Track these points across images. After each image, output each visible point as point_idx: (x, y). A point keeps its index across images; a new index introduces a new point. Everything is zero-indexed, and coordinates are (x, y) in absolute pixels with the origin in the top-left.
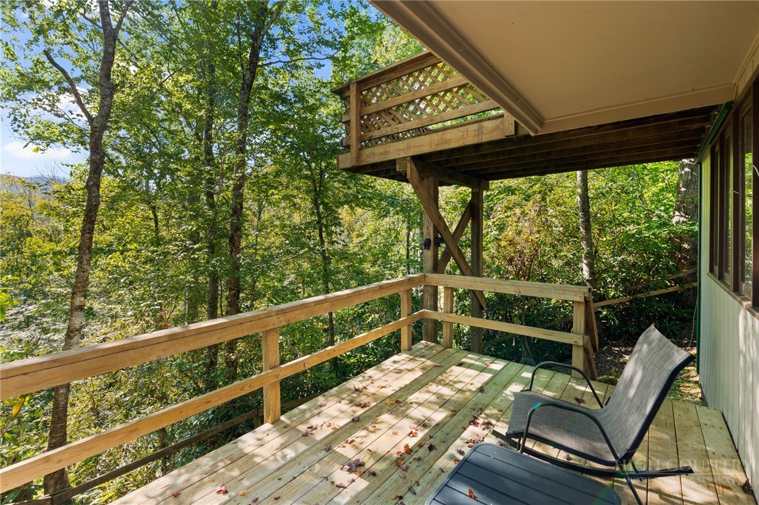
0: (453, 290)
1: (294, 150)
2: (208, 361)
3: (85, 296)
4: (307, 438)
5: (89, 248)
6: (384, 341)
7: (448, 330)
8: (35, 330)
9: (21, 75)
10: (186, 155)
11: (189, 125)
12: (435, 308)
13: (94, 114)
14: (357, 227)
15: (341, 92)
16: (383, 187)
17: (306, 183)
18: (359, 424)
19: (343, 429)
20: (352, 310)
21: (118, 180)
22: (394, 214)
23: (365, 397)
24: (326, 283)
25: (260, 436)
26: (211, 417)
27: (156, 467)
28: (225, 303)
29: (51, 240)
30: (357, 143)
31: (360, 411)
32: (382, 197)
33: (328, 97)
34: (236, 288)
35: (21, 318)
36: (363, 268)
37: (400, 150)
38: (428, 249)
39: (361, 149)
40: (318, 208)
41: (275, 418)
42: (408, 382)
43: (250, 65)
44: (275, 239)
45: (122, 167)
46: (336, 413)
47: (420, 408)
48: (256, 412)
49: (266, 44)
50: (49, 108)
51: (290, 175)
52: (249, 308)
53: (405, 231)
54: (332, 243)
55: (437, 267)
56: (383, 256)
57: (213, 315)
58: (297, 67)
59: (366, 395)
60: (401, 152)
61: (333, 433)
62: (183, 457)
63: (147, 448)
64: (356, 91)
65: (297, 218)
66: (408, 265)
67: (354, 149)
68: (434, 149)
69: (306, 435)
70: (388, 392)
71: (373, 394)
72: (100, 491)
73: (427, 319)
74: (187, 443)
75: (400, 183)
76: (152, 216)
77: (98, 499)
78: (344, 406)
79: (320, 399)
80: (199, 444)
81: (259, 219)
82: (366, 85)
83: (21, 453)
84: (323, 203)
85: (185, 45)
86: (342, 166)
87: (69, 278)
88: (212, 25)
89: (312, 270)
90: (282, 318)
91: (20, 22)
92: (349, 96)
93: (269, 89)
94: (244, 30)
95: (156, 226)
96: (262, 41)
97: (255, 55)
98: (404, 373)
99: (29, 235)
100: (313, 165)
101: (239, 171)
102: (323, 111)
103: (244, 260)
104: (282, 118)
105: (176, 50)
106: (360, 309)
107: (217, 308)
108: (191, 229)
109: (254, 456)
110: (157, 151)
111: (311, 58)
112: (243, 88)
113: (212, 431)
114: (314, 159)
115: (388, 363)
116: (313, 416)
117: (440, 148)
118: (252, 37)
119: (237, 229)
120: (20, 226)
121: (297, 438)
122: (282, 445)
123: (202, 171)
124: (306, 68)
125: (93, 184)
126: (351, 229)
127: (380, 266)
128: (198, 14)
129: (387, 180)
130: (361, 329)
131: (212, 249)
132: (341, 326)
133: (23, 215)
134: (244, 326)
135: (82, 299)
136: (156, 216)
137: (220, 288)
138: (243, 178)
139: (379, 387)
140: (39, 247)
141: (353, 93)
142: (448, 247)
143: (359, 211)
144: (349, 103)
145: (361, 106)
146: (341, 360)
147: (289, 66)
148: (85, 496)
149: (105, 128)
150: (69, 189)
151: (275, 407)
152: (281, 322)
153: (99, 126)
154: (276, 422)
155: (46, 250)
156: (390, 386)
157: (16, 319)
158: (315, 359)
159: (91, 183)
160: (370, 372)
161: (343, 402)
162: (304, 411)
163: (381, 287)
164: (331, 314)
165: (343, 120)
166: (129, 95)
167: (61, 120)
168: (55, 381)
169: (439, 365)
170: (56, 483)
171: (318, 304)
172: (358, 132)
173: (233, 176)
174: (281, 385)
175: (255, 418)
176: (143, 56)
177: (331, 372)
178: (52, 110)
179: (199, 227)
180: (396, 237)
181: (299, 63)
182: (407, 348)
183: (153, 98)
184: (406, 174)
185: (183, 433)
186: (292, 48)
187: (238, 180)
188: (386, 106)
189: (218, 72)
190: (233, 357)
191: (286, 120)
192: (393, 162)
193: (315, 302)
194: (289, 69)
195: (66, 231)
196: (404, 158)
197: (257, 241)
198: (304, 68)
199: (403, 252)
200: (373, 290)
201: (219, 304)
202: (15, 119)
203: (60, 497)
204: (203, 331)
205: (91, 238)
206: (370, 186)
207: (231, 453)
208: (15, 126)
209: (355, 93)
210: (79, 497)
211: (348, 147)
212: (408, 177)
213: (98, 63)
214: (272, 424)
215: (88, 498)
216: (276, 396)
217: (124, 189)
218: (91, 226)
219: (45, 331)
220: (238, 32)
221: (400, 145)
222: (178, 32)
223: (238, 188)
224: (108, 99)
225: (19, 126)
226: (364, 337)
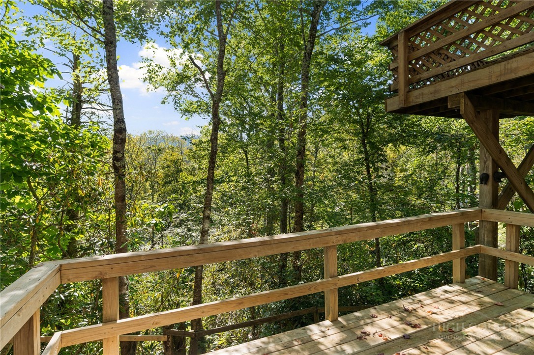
0: (519, 228)
1: (345, 99)
2: (281, 263)
3: (210, 210)
4: (362, 341)
5: (212, 179)
6: (431, 270)
7: (512, 269)
8: (184, 229)
9: (178, 75)
10: (265, 113)
11: (267, 91)
12: (495, 244)
13: (214, 92)
14: (401, 162)
15: (389, 43)
16: (428, 125)
17: (354, 126)
18: (409, 342)
19: (395, 342)
20: (397, 237)
21: (225, 134)
22: (441, 150)
23: (415, 318)
24: (373, 211)
25: (323, 329)
26: (283, 305)
27: (249, 331)
28: (293, 221)
29: (191, 174)
30: (405, 87)
31: (411, 331)
32: (427, 134)
33: (373, 50)
34: (301, 210)
35: (178, 220)
36: (409, 200)
37: (453, 87)
38: (486, 183)
39: (409, 91)
40: (365, 147)
41: (334, 317)
42: (462, 314)
43: (310, 37)
44: (328, 175)
45: (228, 126)
46: (387, 327)
47: (477, 342)
48: (316, 309)
49: (322, 18)
50: (190, 93)
51: (341, 121)
52: (310, 227)
53: (454, 166)
54: (379, 177)
55: (497, 203)
56: (429, 189)
57: (284, 231)
58: (346, 31)
59: (417, 317)
60: (454, 88)
61: (384, 343)
62: (266, 329)
63: (243, 316)
64: (404, 39)
65: (346, 156)
66: (458, 199)
67: (402, 92)
68: (494, 80)
69: (360, 338)
70: (441, 318)
71: (424, 317)
72: (218, 336)
73: (484, 255)
74: (268, 320)
75: (447, 119)
76: (244, 157)
77: (217, 342)
78: (394, 321)
79: (372, 311)
80: (276, 323)
81: (316, 158)
82: (415, 31)
83: (180, 301)
84: (369, 142)
85: (264, 34)
86: (390, 109)
87: (200, 198)
88: (283, 14)
89: (360, 199)
90: (340, 238)
91: (177, 44)
92: (397, 45)
93: (324, 53)
94: (305, 11)
95: (248, 165)
96: (319, 16)
97: (314, 29)
98: (458, 304)
99: (181, 171)
100: (361, 111)
101: (303, 121)
102: (370, 63)
103: (307, 189)
104: (333, 75)
105: (259, 39)
106: (404, 237)
107: (287, 225)
108: (271, 166)
109: (319, 343)
110: (247, 112)
111: (359, 20)
112: (305, 56)
113: (284, 315)
114: (362, 106)
115: (439, 291)
116: (367, 324)
117: (502, 79)
118: (311, 15)
119: (301, 165)
120: (177, 166)
121: (353, 339)
122: (341, 341)
123: (277, 123)
124: (354, 29)
125: (214, 138)
126: (394, 164)
127: (425, 199)
128: (274, 8)
129: (433, 118)
130: (405, 255)
131: (284, 181)
132: (386, 250)
133: (178, 159)
134: (311, 241)
135: (209, 212)
136: (247, 157)
137: (288, 210)
138: (305, 127)
139: (429, 312)
140: (186, 178)
141: (401, 43)
142: (510, 182)
143: (403, 148)
144: (397, 51)
145: (409, 52)
146: (387, 280)
147: (340, 32)
148: (210, 337)
149: (220, 100)
150: (201, 142)
151: (334, 309)
152: (339, 241)
153: (217, 99)
154: (334, 321)
155: (189, 180)
156: (442, 314)
157: (176, 221)
158: (368, 276)
159: (213, 137)
160: (420, 296)
161: (393, 318)
162: (358, 318)
163: (431, 219)
164: (377, 239)
165: (391, 68)
166: (232, 76)
167: (197, 99)
168: (201, 262)
169: (500, 304)
170: (197, 324)
171: (370, 229)
172: (406, 76)
173: (298, 126)
174: (339, 292)
175: (315, 314)
176: (239, 48)
177: (377, 289)
178: (192, 93)
179: (276, 165)
180: (443, 172)
181: (349, 27)
182: (459, 280)
183: (245, 76)
184: (459, 110)
185: (265, 312)
186: (343, 15)
187: (302, 129)
188: (436, 47)
189: (286, 49)
190: (299, 263)
191: (338, 76)
192: (445, 100)
193: (367, 227)
194: (340, 33)
195: (199, 168)
196: (457, 95)
197: (314, 175)
198: (353, 29)
199: (452, 186)
200: (423, 221)
201: (288, 222)
202: (176, 102)
203: (199, 334)
204: (283, 241)
205: (213, 173)
206: (416, 125)
207: (302, 336)
208: (176, 106)
209: (403, 41)
210: (208, 337)
211: (396, 91)
212: (462, 112)
213: (214, 59)
214: (331, 322)
215: (212, 340)
216: (335, 301)
217: (229, 141)
218: (213, 165)
219: (189, 230)
220: (301, 14)
221: (453, 82)
222: (260, 25)
223: (302, 135)
224: (222, 81)
225: (177, 106)
226: (412, 264)
